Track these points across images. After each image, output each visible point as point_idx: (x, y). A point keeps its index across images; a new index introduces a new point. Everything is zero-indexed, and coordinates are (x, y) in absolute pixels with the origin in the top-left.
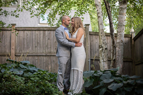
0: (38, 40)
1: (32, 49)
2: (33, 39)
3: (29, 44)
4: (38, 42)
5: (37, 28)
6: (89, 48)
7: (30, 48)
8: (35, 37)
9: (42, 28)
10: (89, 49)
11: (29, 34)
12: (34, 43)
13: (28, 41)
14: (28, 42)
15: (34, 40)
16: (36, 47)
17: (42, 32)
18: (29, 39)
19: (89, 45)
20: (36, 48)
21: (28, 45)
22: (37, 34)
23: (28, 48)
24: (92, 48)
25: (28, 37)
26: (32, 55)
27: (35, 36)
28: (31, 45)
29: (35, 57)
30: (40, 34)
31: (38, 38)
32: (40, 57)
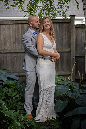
0: (16, 35)
1: (10, 45)
2: (10, 34)
3: (7, 40)
4: (16, 37)
5: (14, 21)
6: (74, 43)
7: (8, 44)
8: (13, 32)
9: (20, 21)
10: (74, 45)
11: (6, 28)
12: (12, 38)
13: (5, 36)
14: (5, 38)
15: (12, 35)
16: (14, 42)
17: (20, 26)
18: (6, 34)
19: (74, 41)
20: (15, 45)
21: (5, 41)
22: (15, 28)
23: (5, 44)
24: (78, 44)
25: (5, 31)
26: (10, 52)
27: (13, 30)
28: (8, 41)
29: (14, 54)
30: (18, 28)
31: (16, 33)
32: (18, 54)
